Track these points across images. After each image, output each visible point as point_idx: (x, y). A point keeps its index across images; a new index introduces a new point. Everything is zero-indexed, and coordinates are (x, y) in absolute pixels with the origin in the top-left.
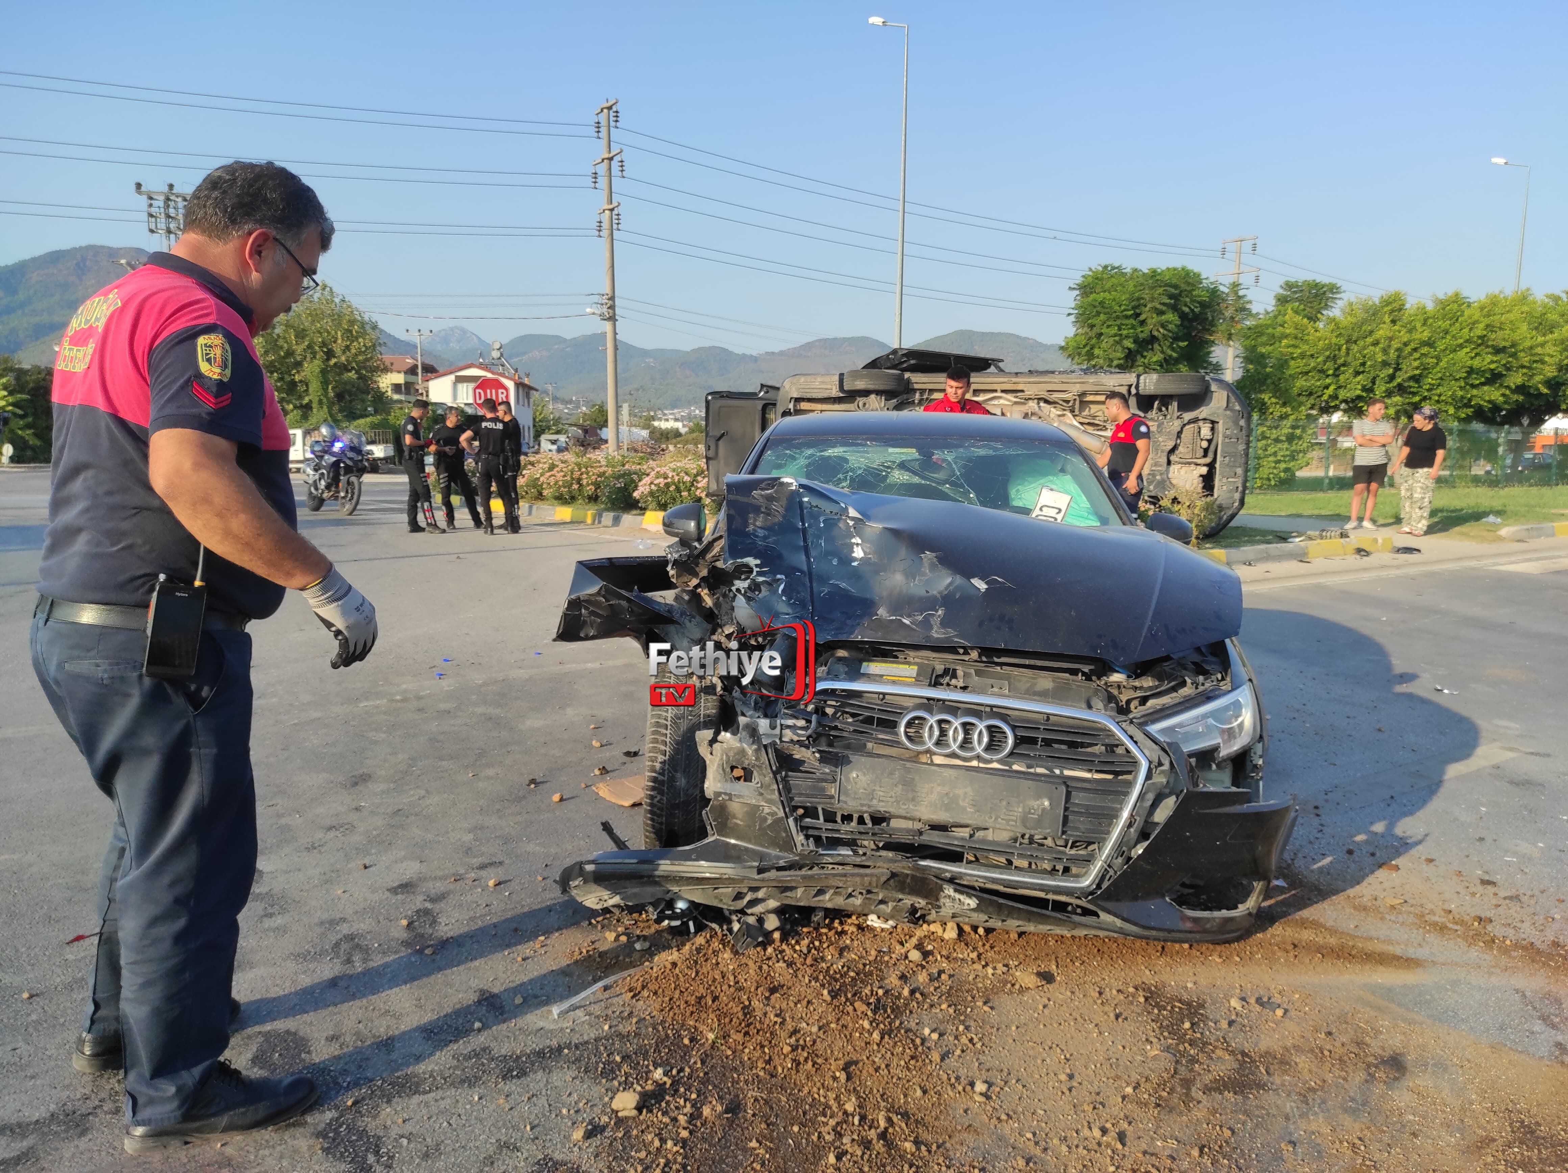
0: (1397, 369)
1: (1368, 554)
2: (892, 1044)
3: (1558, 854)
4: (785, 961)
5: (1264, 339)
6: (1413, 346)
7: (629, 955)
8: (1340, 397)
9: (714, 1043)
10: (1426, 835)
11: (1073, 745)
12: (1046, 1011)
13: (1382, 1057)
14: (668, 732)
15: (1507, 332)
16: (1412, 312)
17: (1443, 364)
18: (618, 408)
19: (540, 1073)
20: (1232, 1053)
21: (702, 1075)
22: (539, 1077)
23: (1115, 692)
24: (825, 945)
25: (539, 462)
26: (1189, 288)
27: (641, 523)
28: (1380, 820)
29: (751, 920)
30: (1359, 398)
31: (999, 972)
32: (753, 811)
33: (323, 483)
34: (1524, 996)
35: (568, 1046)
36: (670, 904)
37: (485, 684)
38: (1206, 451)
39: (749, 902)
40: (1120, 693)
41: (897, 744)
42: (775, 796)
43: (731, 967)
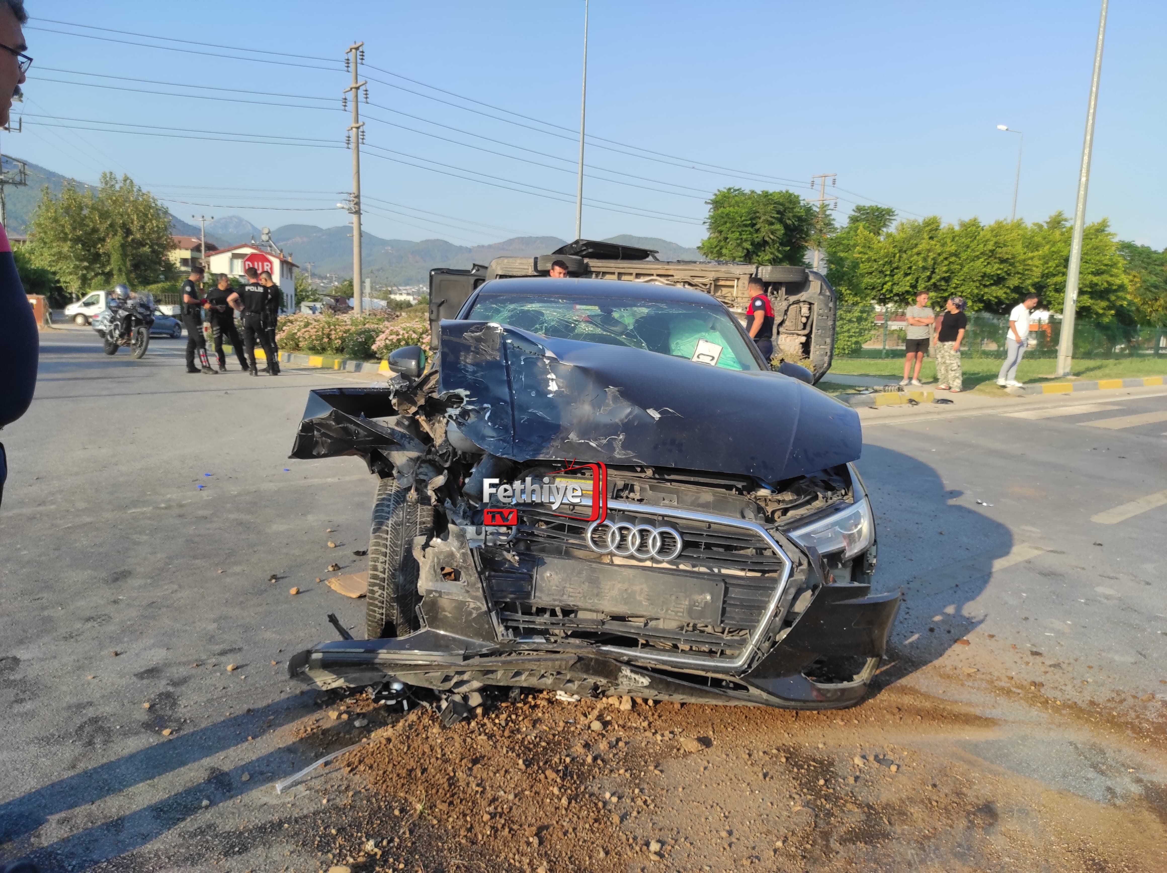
0: (933, 272)
1: (917, 403)
2: (578, 808)
3: (1083, 630)
4: (486, 734)
5: (841, 247)
6: (944, 256)
7: (349, 732)
8: (894, 291)
9: (421, 813)
10: (986, 616)
11: (728, 548)
12: (706, 772)
13: (978, 806)
14: (389, 536)
15: (1010, 248)
16: (945, 231)
17: (965, 269)
18: (362, 282)
19: (260, 849)
20: (860, 806)
21: (409, 845)
22: (259, 852)
23: (763, 504)
24: (521, 718)
25: (296, 320)
26: (791, 206)
27: (378, 369)
28: (950, 604)
29: (457, 698)
30: (908, 292)
31: (666, 738)
32: (461, 606)
33: (117, 332)
34: (1076, 748)
35: (289, 821)
36: (387, 686)
37: (239, 494)
38: (805, 325)
39: (456, 683)
40: (767, 505)
41: (586, 547)
42: (480, 593)
43: (439, 741)
